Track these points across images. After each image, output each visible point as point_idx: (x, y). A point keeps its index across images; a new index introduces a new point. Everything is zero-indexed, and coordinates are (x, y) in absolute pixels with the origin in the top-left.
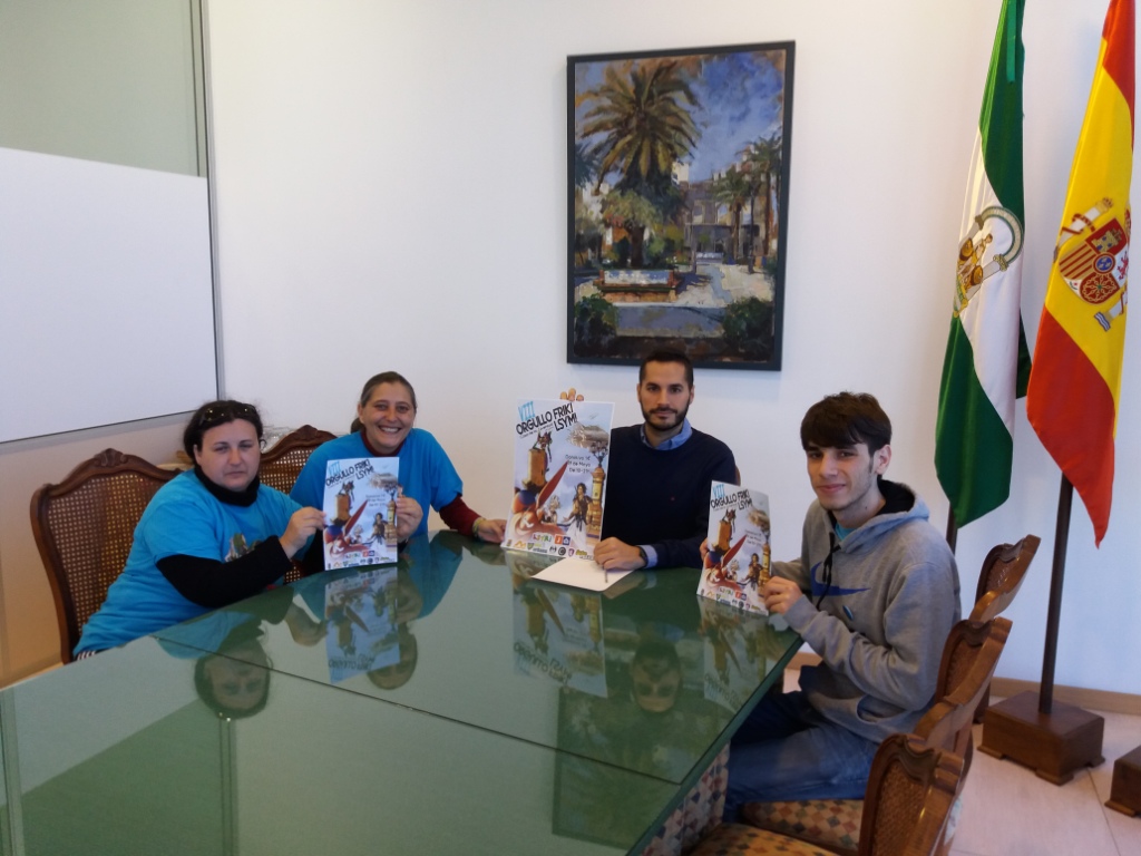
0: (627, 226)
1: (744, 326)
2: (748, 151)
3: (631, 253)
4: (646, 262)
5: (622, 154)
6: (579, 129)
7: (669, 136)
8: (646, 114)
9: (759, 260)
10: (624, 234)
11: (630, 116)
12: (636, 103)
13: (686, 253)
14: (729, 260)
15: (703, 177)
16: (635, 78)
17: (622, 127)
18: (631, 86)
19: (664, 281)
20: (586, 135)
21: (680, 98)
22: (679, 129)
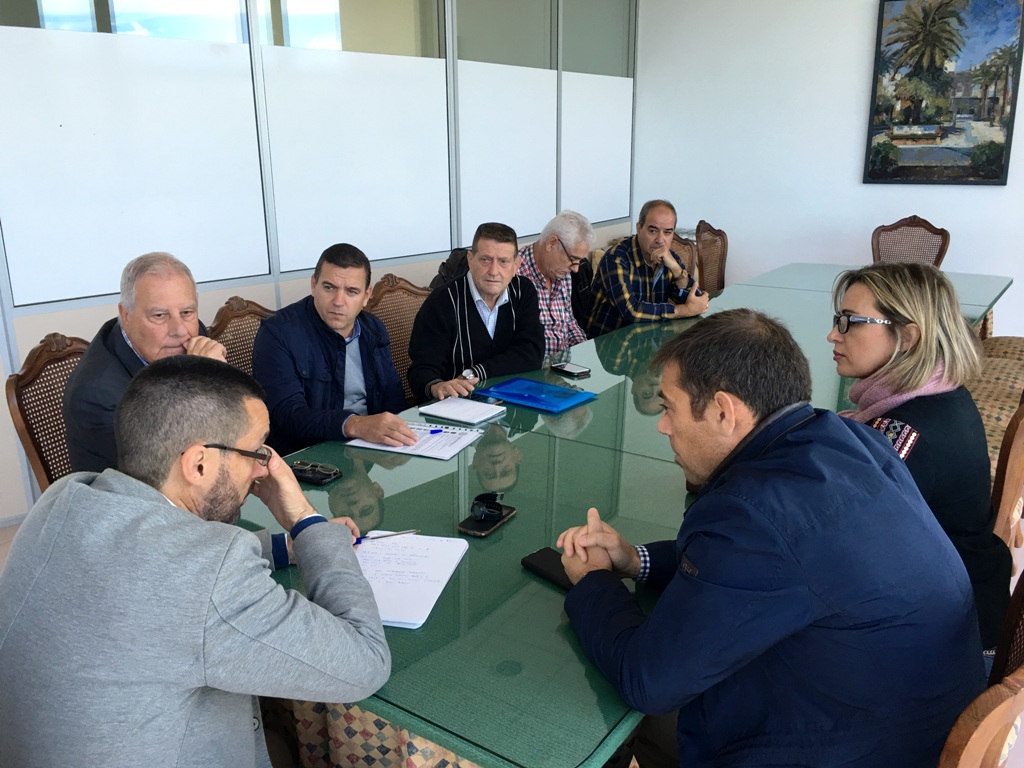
0: (912, 99)
1: (984, 158)
2: (995, 53)
3: (913, 115)
4: (922, 121)
5: (912, 56)
6: (884, 40)
7: (944, 45)
8: (930, 32)
9: (997, 118)
10: (909, 103)
11: (919, 33)
12: (923, 25)
13: (949, 114)
14: (978, 120)
15: (965, 69)
16: (924, 10)
17: (913, 40)
18: (921, 15)
19: (933, 132)
20: (889, 45)
21: (953, 22)
22: (952, 41)
